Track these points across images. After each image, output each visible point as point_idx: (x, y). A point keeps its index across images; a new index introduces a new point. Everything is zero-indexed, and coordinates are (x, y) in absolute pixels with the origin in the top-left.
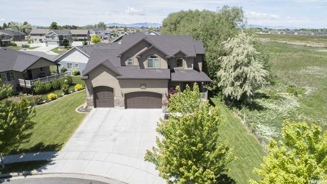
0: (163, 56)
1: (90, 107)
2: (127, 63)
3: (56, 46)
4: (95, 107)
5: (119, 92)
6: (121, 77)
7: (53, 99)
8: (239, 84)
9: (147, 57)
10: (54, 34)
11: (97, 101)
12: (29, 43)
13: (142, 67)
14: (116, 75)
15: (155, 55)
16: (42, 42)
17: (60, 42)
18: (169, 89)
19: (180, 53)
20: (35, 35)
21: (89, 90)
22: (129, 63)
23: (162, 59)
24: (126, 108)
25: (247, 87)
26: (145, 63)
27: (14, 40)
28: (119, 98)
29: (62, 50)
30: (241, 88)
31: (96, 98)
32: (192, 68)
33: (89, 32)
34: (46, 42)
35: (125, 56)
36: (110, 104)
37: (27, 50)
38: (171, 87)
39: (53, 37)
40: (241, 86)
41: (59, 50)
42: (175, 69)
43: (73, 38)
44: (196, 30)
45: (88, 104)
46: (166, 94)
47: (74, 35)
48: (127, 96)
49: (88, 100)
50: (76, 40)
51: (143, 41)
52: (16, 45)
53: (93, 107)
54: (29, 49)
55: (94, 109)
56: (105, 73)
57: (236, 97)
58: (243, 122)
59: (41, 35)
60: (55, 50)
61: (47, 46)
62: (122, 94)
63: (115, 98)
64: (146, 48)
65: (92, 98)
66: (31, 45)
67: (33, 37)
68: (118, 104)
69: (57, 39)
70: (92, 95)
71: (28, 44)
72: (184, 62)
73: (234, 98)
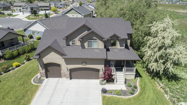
0: (101, 39)
1: (43, 78)
2: (71, 43)
3: (29, 14)
4: (47, 77)
5: (65, 68)
6: (66, 57)
7: (17, 67)
8: (162, 62)
9: (87, 39)
10: (27, 7)
11: (48, 73)
12: (13, 12)
13: (83, 47)
14: (62, 55)
15: (94, 38)
16: (21, 12)
17: (32, 12)
18: (105, 66)
19: (115, 36)
20: (16, 6)
21: (41, 66)
22: (73, 44)
23: (99, 41)
24: (71, 79)
25: (169, 64)
26: (86, 44)
27: (3, 10)
28: (65, 72)
29: (32, 17)
30: (164, 65)
31: (47, 71)
32: (124, 48)
33: (50, 5)
34: (23, 12)
35: (69, 38)
36: (59, 75)
37: (10, 17)
38: (107, 65)
39: (27, 8)
40: (164, 63)
41: (31, 17)
42: (109, 48)
43: (40, 8)
44: (123, 10)
45: (41, 76)
46: (103, 70)
47: (40, 7)
48: (71, 71)
49: (41, 73)
50: (42, 10)
51: (84, 26)
52: (4, 14)
53: (45, 78)
54: (12, 16)
55: (46, 80)
56: (53, 53)
57: (159, 71)
58: (167, 97)
59: (20, 6)
60: (28, 17)
61: (23, 14)
62: (67, 69)
63: (62, 72)
64: (86, 31)
65: (44, 71)
66: (14, 14)
67: (15, 8)
68: (65, 76)
69: (29, 9)
70: (44, 69)
71: (11, 13)
72: (118, 43)
73: (157, 71)
